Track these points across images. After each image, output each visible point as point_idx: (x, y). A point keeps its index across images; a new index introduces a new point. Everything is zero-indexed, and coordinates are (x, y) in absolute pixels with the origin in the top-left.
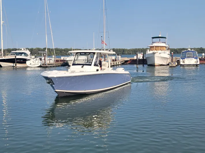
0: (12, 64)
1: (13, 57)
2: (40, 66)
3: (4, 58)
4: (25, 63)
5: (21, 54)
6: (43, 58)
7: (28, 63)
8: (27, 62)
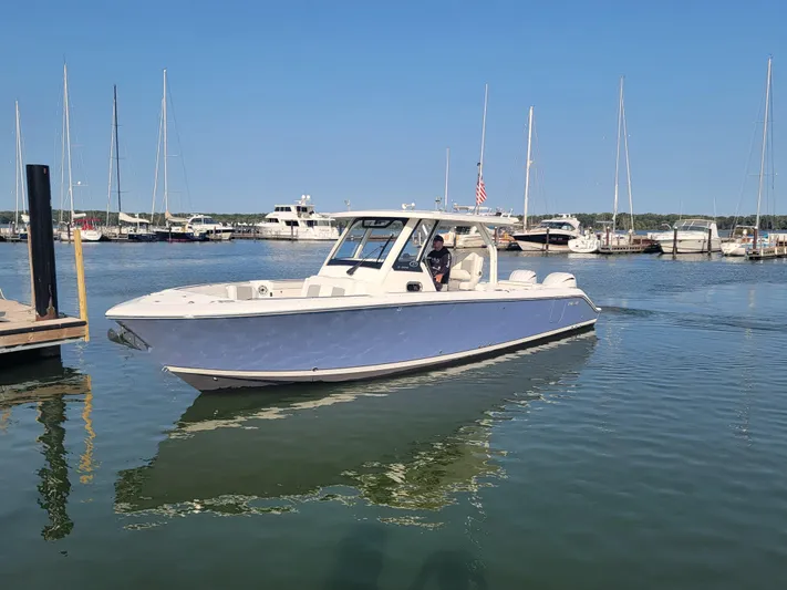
0: (540, 246)
1: (543, 232)
2: (597, 252)
3: (526, 233)
4: (567, 244)
5: (560, 225)
6: (604, 235)
7: (572, 244)
8: (570, 242)
